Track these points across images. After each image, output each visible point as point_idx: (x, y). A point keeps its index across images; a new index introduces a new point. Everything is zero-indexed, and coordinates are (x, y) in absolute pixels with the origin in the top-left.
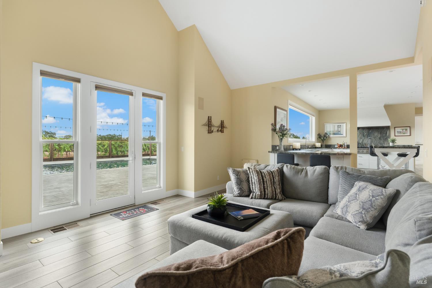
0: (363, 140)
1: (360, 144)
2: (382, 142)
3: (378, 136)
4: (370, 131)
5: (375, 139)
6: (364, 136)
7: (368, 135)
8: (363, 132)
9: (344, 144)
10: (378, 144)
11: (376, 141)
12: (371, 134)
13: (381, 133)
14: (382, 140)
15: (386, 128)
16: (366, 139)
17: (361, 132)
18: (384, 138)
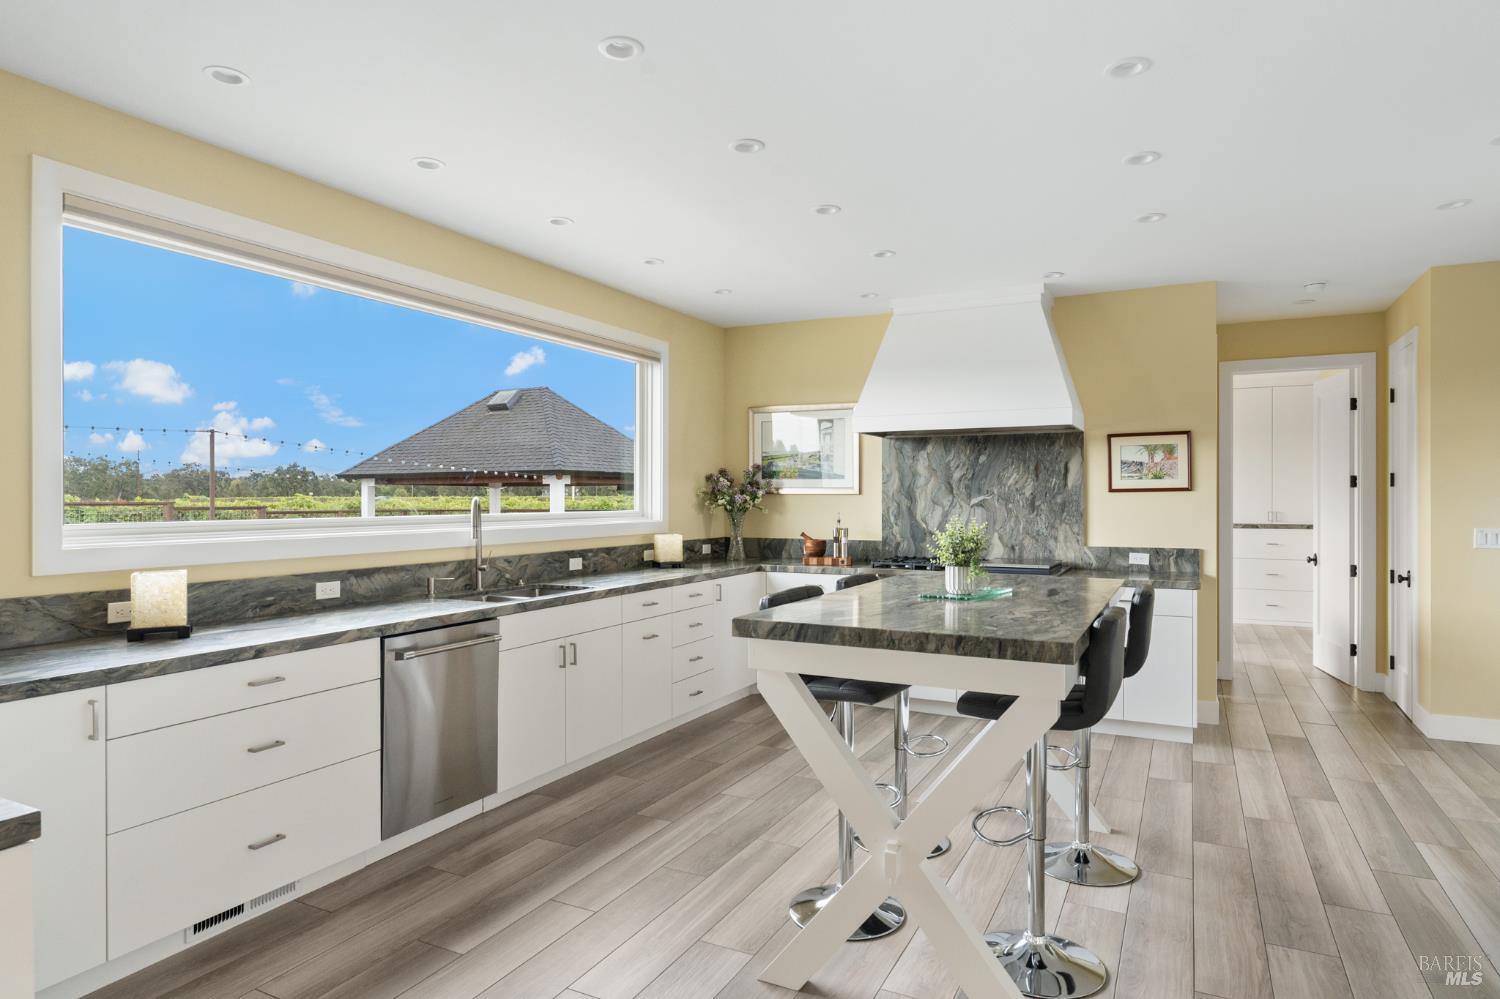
0: (945, 514)
2: (1041, 525)
3: (1024, 487)
4: (983, 459)
5: (1009, 511)
6: (951, 492)
7: (973, 484)
8: (948, 464)
9: (837, 540)
10: (1021, 538)
11: (1013, 519)
12: (989, 478)
13: (1037, 469)
14: (1043, 517)
15: (1062, 441)
16: (961, 506)
17: (934, 466)
18: (1056, 503)
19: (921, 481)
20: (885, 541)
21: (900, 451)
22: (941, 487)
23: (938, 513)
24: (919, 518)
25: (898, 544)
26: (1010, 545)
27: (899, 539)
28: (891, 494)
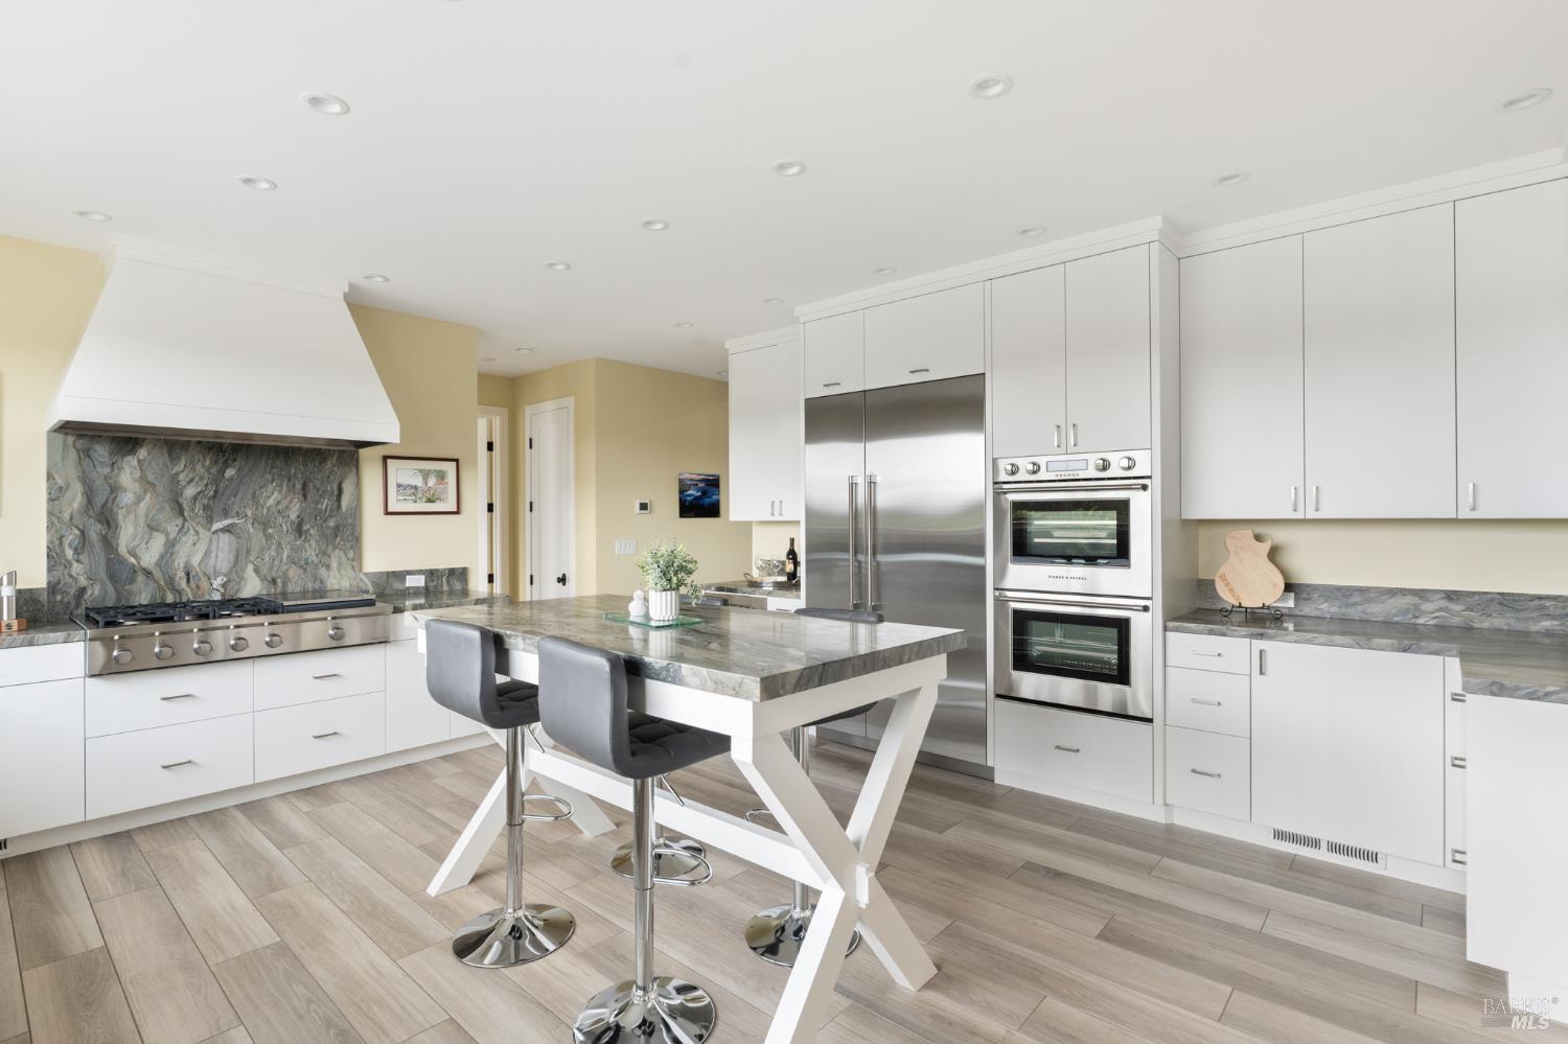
0: (171, 545)
1: (141, 578)
2: (311, 552)
3: (287, 508)
4: (230, 472)
5: (268, 537)
6: (181, 512)
7: (214, 505)
8: (174, 478)
10: (285, 568)
11: (274, 547)
12: (240, 495)
13: (304, 487)
14: (313, 543)
15: (335, 458)
16: (197, 533)
17: (151, 478)
18: (328, 527)
19: (127, 498)
20: (53, 588)
21: (86, 453)
22: (163, 508)
23: (158, 542)
24: (123, 550)
25: (83, 590)
26: (269, 579)
27: (83, 581)
28: (66, 516)
